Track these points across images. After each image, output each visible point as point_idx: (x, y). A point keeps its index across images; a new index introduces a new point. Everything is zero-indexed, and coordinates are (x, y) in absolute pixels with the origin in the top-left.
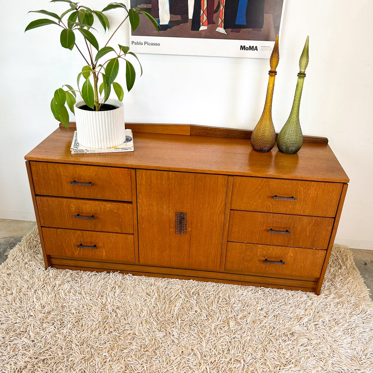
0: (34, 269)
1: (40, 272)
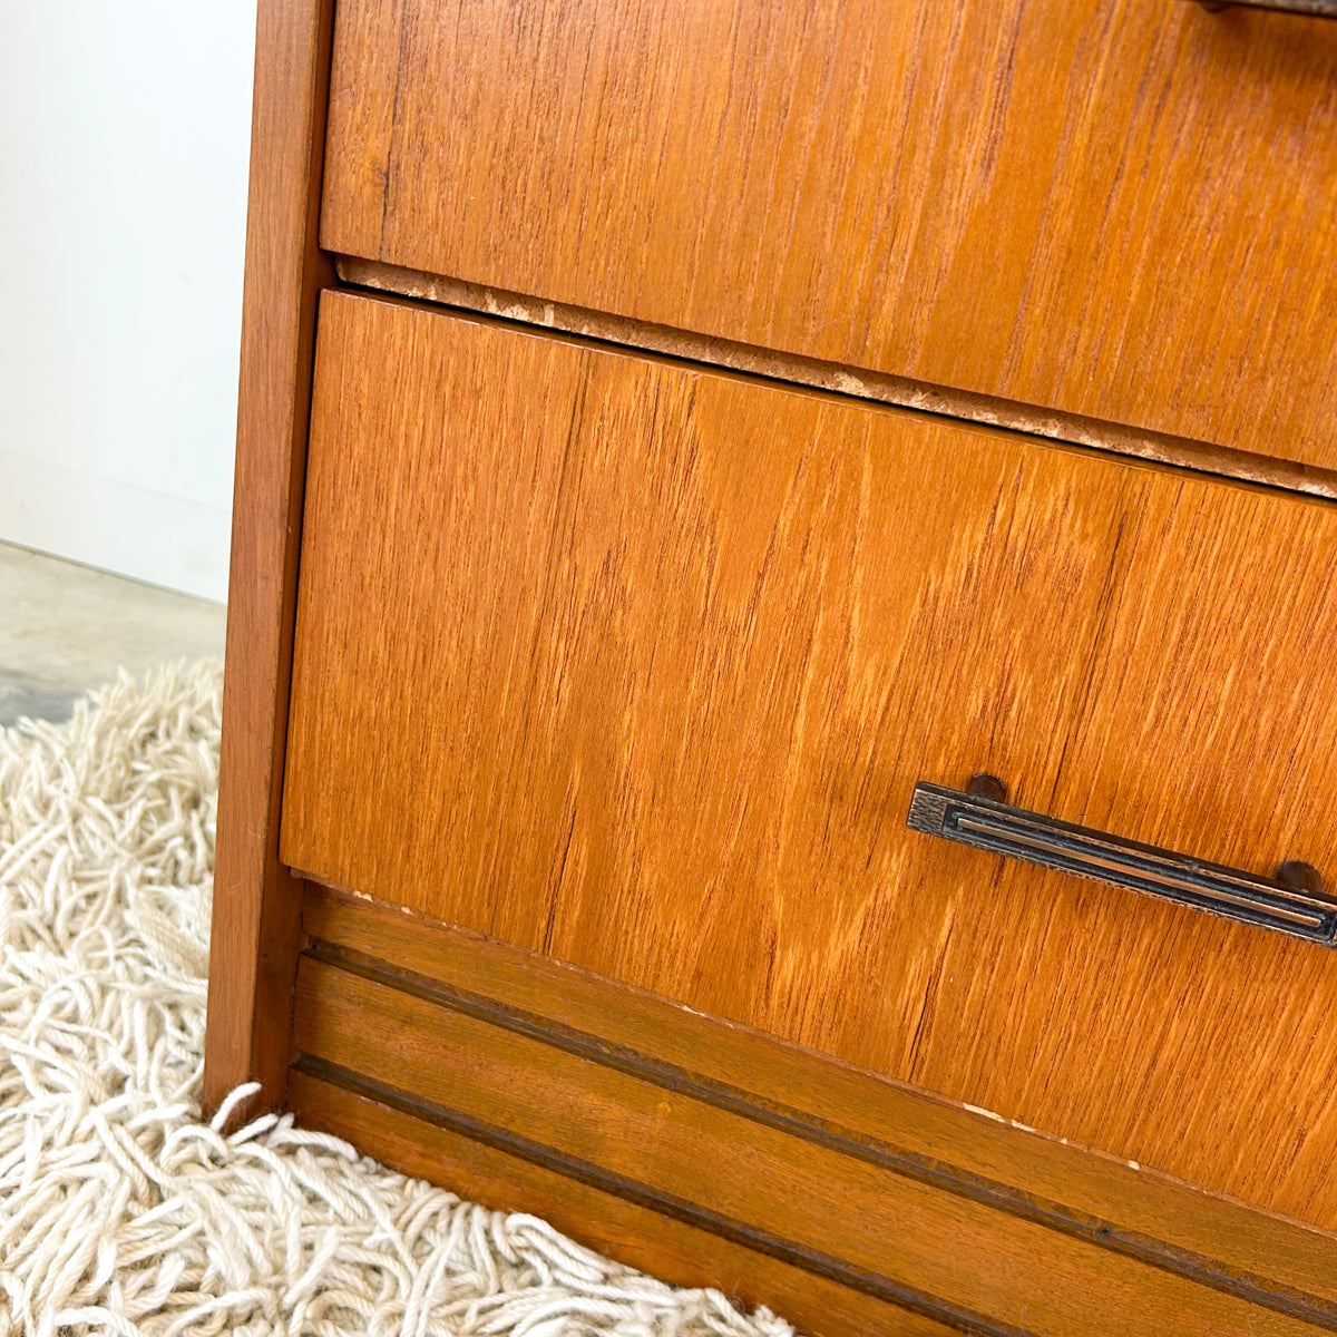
0: (39, 1066)
1: (91, 1149)
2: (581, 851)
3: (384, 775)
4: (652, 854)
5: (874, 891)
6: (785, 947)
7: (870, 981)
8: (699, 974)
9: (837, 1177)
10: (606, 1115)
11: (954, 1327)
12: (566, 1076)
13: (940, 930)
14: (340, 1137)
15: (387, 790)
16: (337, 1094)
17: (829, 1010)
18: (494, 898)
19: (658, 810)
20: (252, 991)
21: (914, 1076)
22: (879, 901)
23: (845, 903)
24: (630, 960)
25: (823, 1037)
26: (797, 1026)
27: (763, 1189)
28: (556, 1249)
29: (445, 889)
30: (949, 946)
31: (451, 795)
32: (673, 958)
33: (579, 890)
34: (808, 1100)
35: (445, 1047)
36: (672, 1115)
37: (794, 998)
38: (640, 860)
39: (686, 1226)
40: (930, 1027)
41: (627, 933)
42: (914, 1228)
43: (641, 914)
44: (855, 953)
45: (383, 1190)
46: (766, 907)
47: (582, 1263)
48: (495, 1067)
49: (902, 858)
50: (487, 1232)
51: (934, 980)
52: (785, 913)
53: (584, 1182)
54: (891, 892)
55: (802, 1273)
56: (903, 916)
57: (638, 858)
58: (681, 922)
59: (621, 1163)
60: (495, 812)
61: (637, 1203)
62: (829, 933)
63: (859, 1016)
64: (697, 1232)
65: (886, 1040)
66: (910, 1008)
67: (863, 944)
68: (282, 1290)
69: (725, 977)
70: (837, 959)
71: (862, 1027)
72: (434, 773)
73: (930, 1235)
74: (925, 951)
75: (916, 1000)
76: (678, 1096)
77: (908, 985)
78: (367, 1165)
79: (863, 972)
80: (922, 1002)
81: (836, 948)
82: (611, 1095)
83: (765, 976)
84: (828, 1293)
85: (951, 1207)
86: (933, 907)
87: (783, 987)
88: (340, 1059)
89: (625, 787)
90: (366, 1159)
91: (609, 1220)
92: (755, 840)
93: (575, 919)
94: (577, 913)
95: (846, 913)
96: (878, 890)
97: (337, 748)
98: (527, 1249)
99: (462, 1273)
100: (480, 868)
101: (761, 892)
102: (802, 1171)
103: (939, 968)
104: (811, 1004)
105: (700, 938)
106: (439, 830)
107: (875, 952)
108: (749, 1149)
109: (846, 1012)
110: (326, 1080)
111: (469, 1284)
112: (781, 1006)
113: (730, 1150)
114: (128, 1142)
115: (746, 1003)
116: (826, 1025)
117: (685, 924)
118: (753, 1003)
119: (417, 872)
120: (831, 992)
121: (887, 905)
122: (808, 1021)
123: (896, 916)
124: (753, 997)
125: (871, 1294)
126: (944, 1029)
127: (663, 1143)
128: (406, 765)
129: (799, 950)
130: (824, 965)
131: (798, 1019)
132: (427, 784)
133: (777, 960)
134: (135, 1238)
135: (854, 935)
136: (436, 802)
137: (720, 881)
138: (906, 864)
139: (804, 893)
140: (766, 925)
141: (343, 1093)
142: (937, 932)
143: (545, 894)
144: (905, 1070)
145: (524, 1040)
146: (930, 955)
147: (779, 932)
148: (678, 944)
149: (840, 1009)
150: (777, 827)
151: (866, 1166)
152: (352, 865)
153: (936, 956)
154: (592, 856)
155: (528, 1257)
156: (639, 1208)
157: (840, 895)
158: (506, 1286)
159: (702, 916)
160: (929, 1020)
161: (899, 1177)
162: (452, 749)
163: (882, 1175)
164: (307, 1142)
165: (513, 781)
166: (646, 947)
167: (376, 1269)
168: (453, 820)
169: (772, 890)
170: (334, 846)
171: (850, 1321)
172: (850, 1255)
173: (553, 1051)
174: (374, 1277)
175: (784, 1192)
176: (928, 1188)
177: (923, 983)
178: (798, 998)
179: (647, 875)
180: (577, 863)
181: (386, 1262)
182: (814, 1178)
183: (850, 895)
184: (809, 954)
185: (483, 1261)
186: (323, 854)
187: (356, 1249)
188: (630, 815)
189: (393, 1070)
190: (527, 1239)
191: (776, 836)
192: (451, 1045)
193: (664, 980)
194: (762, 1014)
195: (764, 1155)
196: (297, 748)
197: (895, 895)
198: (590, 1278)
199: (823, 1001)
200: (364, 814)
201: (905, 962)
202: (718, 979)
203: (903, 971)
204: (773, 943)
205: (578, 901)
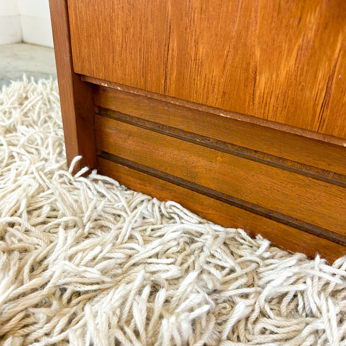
2: (174, 44)
3: (101, 26)
4: (202, 39)
5: (302, 36)
6: (261, 74)
7: (300, 84)
8: (224, 93)
9: (289, 182)
10: (199, 164)
11: (338, 243)
12: (184, 150)
13: (335, 50)
14: (113, 178)
15: (103, 33)
16: (112, 164)
17: (280, 102)
18: (144, 73)
19: (203, 16)
20: (75, 122)
21: (320, 128)
22: (305, 41)
23: (289, 45)
24: (196, 92)
25: (278, 115)
26: (267, 111)
27: (258, 189)
28: (182, 213)
29: (127, 73)
30: (340, 59)
31: (124, 29)
32: (214, 88)
33: (175, 63)
34: (276, 150)
35: (143, 143)
36: (222, 162)
37: (265, 98)
38: (198, 43)
39: (230, 205)
40: (328, 103)
41: (194, 79)
42: (321, 202)
43: (200, 69)
44: (293, 71)
45: (126, 194)
46: (253, 55)
47: (191, 217)
48: (159, 149)
49: (316, 14)
50: (159, 208)
51: (331, 78)
52: (260, 56)
53: (193, 191)
54: (311, 34)
55: (275, 222)
56: (316, 47)
57: (197, 43)
58: (216, 70)
59: (204, 182)
60: (141, 33)
61: (211, 197)
62: (281, 63)
63: (294, 103)
64: (233, 207)
65: (307, 112)
66: (319, 95)
67: (296, 66)
68: (83, 218)
69: (235, 93)
70: (284, 76)
71: (296, 108)
72: (118, 21)
73: (328, 205)
74: (327, 64)
75: (322, 90)
76: (224, 154)
77: (318, 83)
78: (122, 188)
79: (296, 80)
80: (325, 91)
81: (284, 70)
82: (200, 156)
83: (252, 90)
84: (285, 230)
85: (338, 192)
86: (332, 38)
87: (260, 93)
88: (112, 152)
89: (189, 8)
90: (122, 186)
91: (202, 204)
92: (246, 22)
93: (174, 77)
94: (175, 74)
95: (288, 51)
96: (304, 35)
97: (85, 19)
98: (173, 213)
99: (149, 219)
100: (138, 61)
101: (250, 47)
102: (274, 181)
103: (334, 72)
104: (273, 99)
105: (224, 76)
106: (122, 47)
107: (302, 69)
108: (253, 173)
109: (289, 101)
110: (108, 160)
111: (151, 222)
112: (259, 103)
113: (245, 174)
114: (43, 176)
115: (244, 104)
116: (280, 109)
117: (218, 70)
118: (247, 103)
119: (117, 67)
120: (281, 93)
121: (308, 42)
122: (271, 108)
123: (313, 48)
124: (247, 100)
125: (303, 230)
126: (335, 103)
127: (220, 173)
128: (108, 19)
129: (267, 74)
130: (279, 79)
131: (267, 108)
132: (116, 27)
133: (257, 81)
134: (38, 201)
135: (292, 62)
136: (120, 34)
137: (232, 46)
138: (319, 17)
139: (269, 44)
140: (252, 64)
141: (114, 164)
142: (333, 52)
143: (162, 67)
144: (316, 126)
145: (169, 137)
146: (329, 65)
147: (258, 67)
148: (215, 81)
149: (286, 100)
150: (256, 12)
151: (301, 177)
152: (96, 68)
153: (333, 65)
154: (178, 45)
155: (173, 215)
156: (213, 199)
157: (286, 41)
158: (163, 223)
159: (224, 66)
160: (328, 99)
161: (315, 181)
162: (122, 7)
163: (307, 180)
164: (101, 179)
165: (146, 17)
166: (202, 84)
167: (119, 216)
168: (126, 41)
169: (254, 46)
170: (90, 62)
171: (294, 241)
172: (294, 215)
173: (179, 141)
174: (118, 218)
175: (267, 190)
176: (328, 184)
177: (325, 81)
178: (267, 98)
179: (201, 50)
180: (173, 50)
181: (122, 213)
182: (279, 183)
183: (290, 40)
184: (272, 75)
185: (157, 216)
186: (87, 66)
187: (112, 209)
188: (192, 21)
189: (127, 153)
190: (173, 210)
191: (256, 17)
192: (144, 142)
193: (211, 98)
194: (251, 108)
195: (259, 175)
196: (73, 21)
197: (313, 36)
198: (194, 222)
199: (278, 97)
200: (97, 46)
201: (317, 71)
202: (232, 95)
203: (316, 76)
204: (256, 72)
205: (175, 68)
